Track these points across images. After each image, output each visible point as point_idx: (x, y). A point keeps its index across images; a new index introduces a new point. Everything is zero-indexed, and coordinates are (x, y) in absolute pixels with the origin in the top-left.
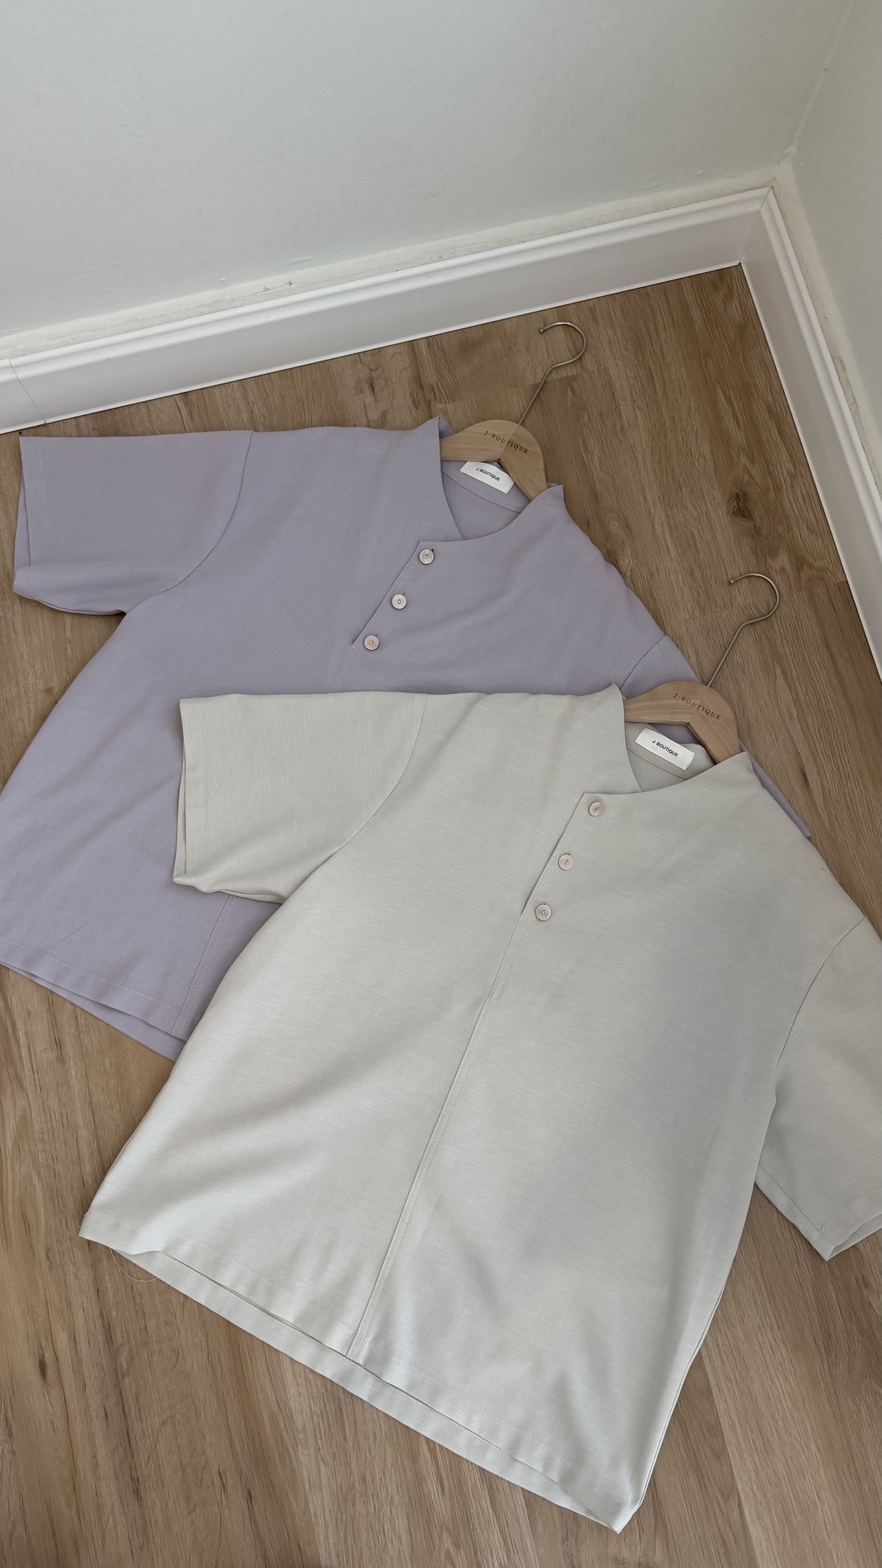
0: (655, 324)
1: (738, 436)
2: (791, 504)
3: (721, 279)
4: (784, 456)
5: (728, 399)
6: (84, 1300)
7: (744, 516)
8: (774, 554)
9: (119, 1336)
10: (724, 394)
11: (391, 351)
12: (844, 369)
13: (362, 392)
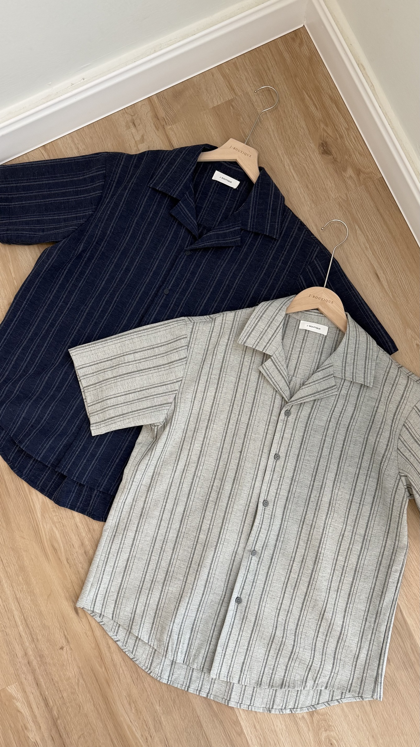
0: (267, 65)
1: (318, 114)
2: (349, 144)
3: (296, 35)
4: (342, 120)
5: (310, 96)
7: (327, 153)
8: (345, 170)
10: (307, 94)
11: (140, 104)
12: (364, 69)
13: (130, 128)
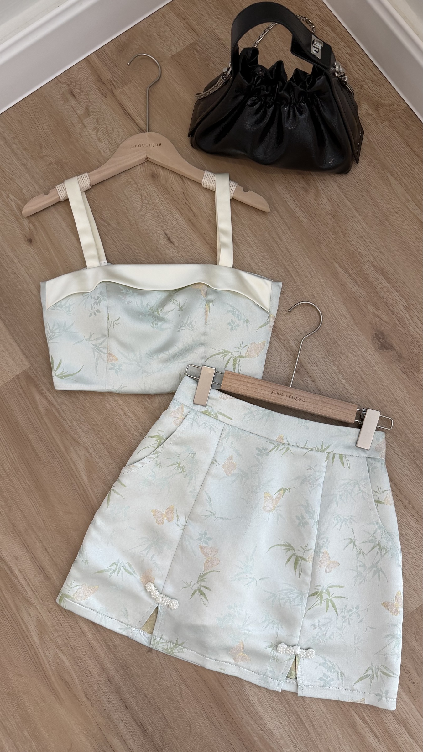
6: (120, 714)
9: (150, 728)
13: (68, 101)
